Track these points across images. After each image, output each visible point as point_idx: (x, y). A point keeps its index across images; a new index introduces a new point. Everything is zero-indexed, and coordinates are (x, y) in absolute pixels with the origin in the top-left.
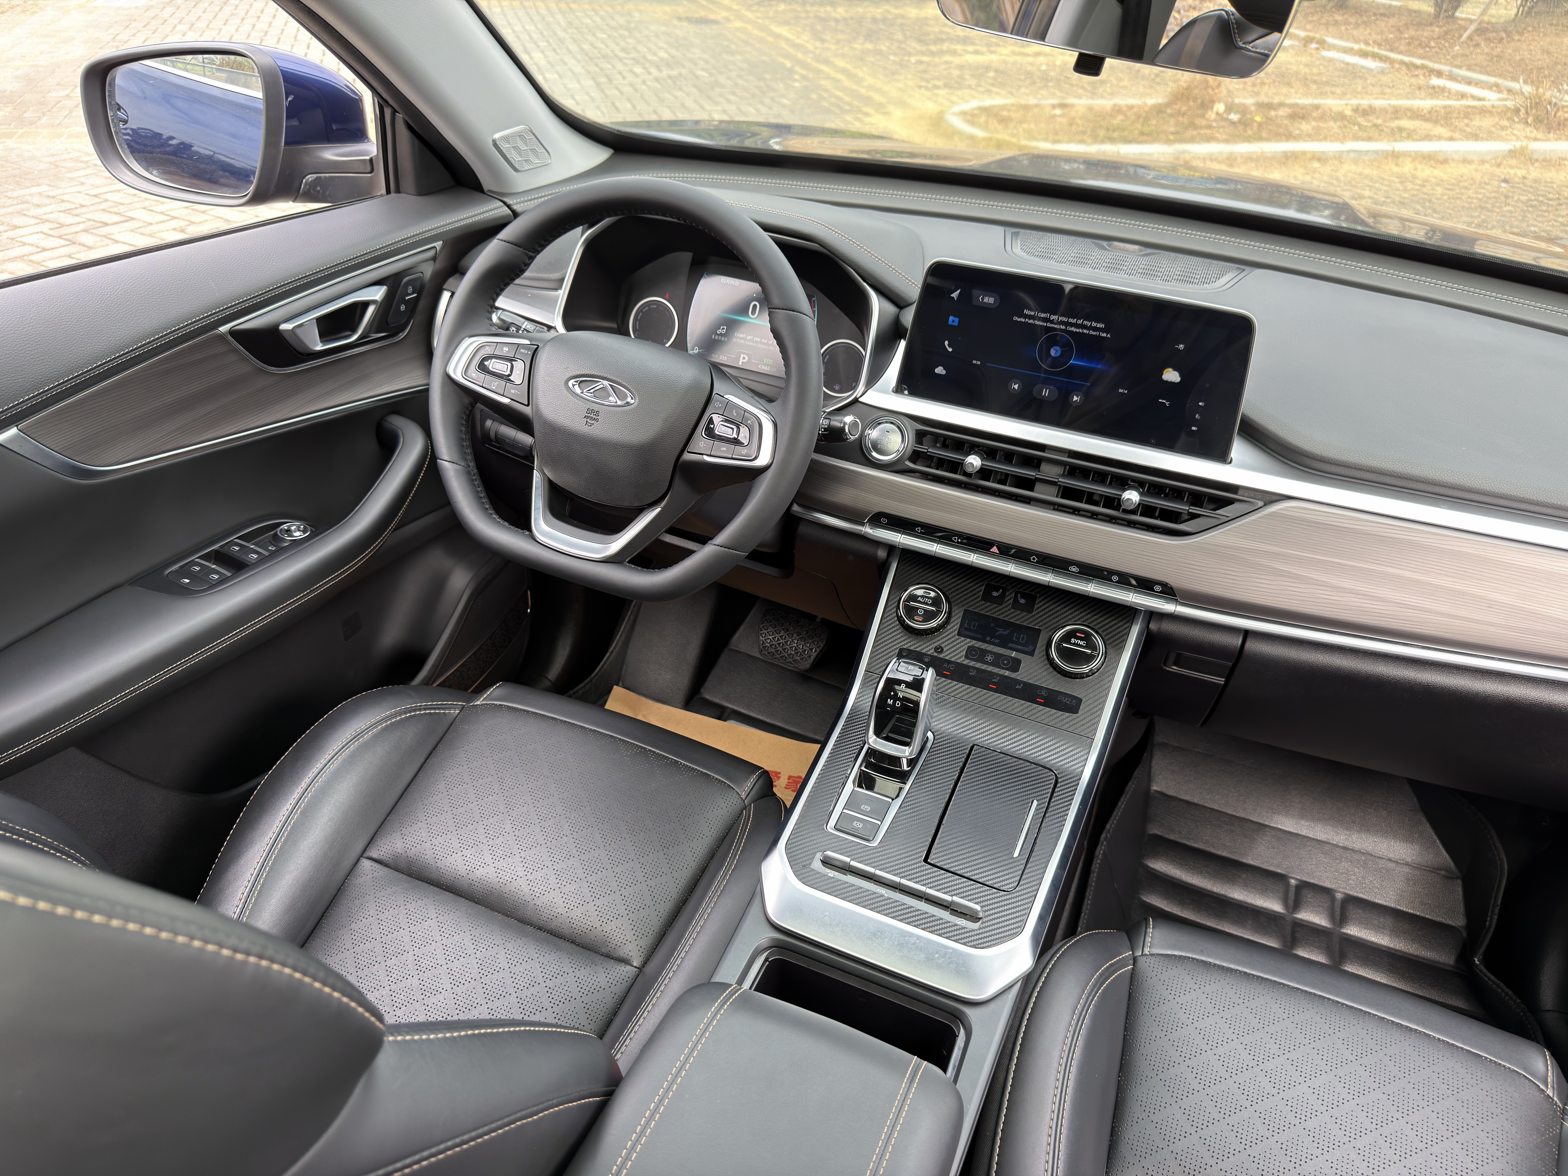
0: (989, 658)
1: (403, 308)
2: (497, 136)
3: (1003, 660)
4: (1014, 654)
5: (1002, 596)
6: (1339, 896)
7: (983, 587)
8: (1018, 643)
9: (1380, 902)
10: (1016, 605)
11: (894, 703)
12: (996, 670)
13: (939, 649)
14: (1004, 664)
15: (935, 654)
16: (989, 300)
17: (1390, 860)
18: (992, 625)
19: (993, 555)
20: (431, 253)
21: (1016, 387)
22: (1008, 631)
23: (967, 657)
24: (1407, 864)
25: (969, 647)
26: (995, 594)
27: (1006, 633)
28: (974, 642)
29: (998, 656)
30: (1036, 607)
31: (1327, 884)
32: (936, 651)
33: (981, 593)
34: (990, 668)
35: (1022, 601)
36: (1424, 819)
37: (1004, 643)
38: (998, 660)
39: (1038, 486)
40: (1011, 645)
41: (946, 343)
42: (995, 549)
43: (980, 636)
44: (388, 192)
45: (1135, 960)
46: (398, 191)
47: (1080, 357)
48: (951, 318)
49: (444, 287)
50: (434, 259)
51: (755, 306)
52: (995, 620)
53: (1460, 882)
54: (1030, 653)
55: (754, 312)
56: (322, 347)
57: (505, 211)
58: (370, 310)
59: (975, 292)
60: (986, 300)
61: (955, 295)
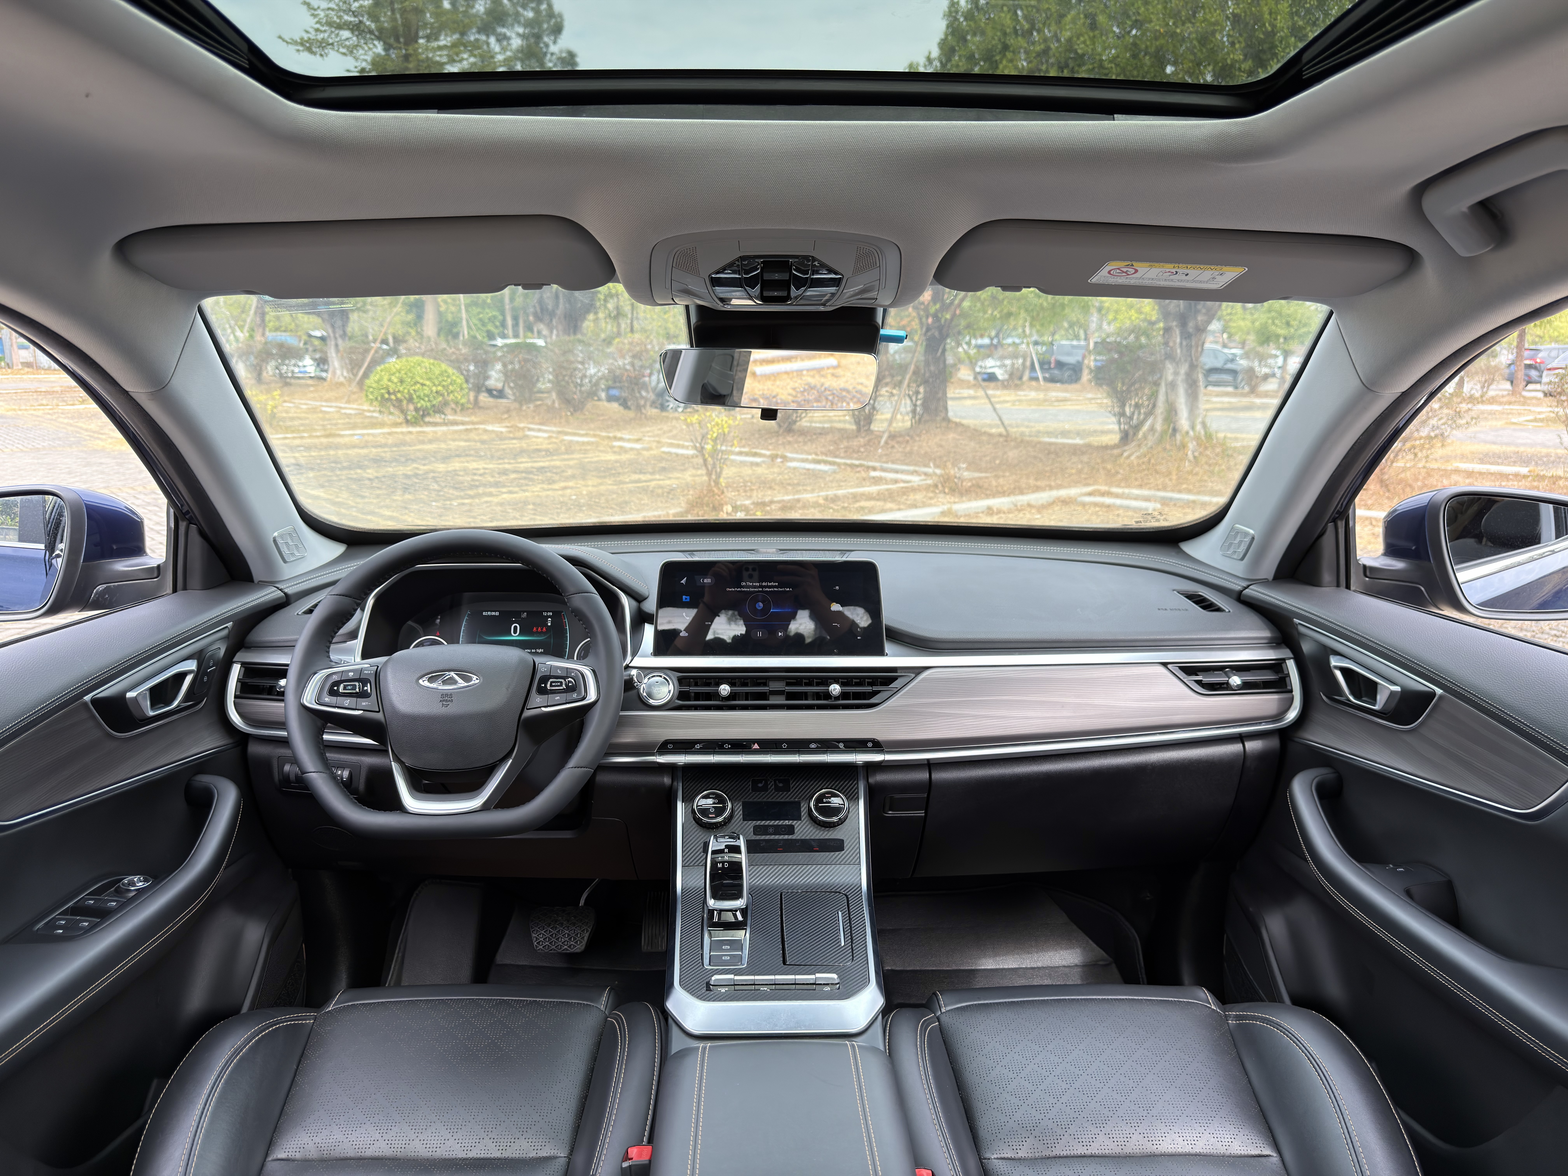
0: (771, 830)
1: (205, 679)
2: (276, 534)
3: (782, 829)
4: (787, 822)
5: (766, 785)
8: (787, 815)
10: (777, 789)
11: (723, 865)
12: (778, 837)
14: (782, 832)
18: (765, 806)
19: (756, 752)
20: (225, 632)
22: (778, 808)
23: (755, 834)
25: (755, 826)
26: (760, 785)
27: (778, 810)
28: (757, 821)
29: (776, 827)
30: (791, 787)
33: (750, 787)
34: (773, 837)
35: (781, 785)
36: (1074, 927)
37: (776, 817)
38: (778, 830)
39: (772, 697)
40: (783, 817)
42: (756, 746)
43: (760, 817)
44: (175, 590)
45: (938, 1019)
46: (185, 588)
47: (777, 606)
48: (684, 597)
49: (235, 660)
50: (226, 638)
51: (516, 628)
52: (768, 802)
53: (1114, 967)
54: (799, 818)
55: (515, 632)
56: (152, 713)
57: (279, 594)
58: (189, 679)
59: (697, 577)
61: (683, 582)
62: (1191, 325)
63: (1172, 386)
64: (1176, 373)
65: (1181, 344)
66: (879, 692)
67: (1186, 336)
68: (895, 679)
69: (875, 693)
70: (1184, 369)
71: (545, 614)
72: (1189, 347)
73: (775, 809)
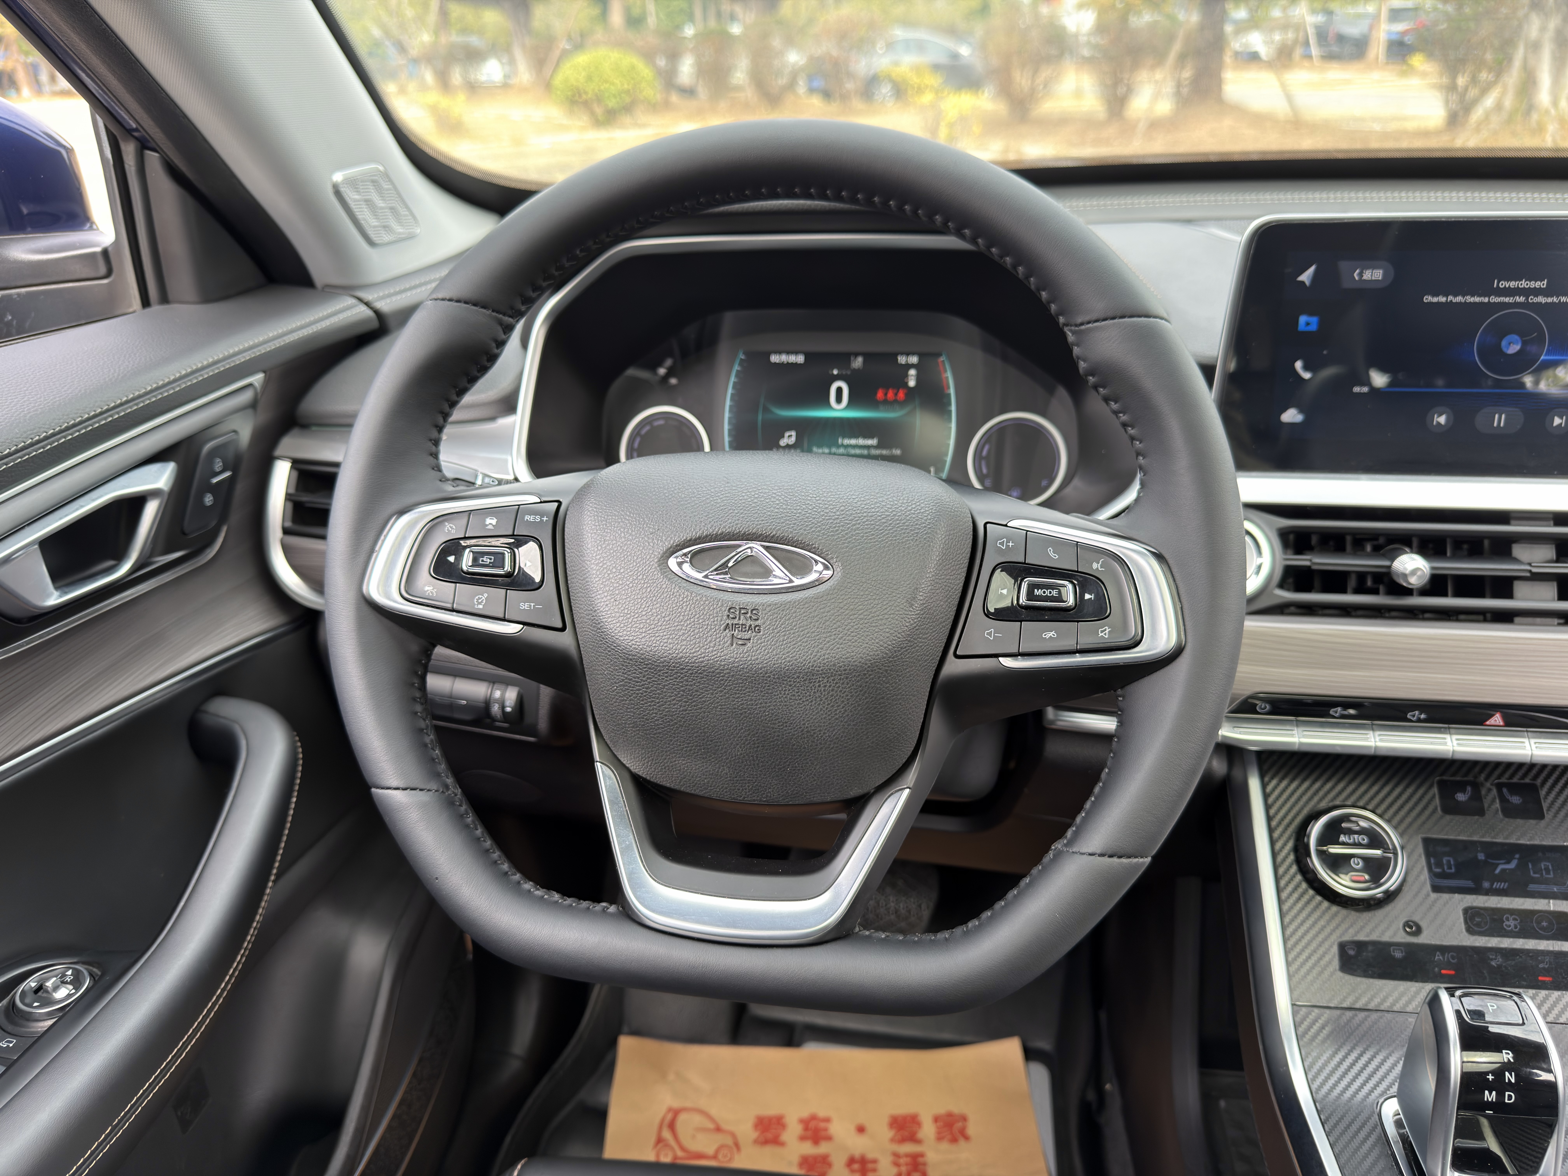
0: (1514, 924)
1: (208, 500)
2: (338, 177)
3: (1538, 923)
5: (1477, 800)
7: (1435, 790)
8: (1543, 881)
12: (1531, 944)
13: (1413, 927)
14: (1543, 929)
15: (1410, 939)
16: (1374, 275)
18: (1481, 856)
19: (1491, 733)
20: (247, 397)
21: (1442, 419)
22: (1515, 863)
23: (1471, 931)
25: (1465, 911)
26: (1461, 797)
27: (1512, 865)
28: (1468, 897)
29: (1526, 915)
30: (1545, 806)
32: (1409, 933)
33: (1437, 801)
34: (1519, 943)
35: (1516, 800)
37: (1519, 889)
38: (1526, 924)
39: (1519, 587)
40: (1532, 887)
41: (1299, 364)
42: (1497, 717)
43: (1469, 884)
44: (146, 302)
46: (164, 299)
48: (1303, 319)
49: (278, 452)
50: (253, 405)
51: (839, 391)
52: (1486, 846)
55: (839, 399)
56: (54, 599)
57: (362, 312)
58: (151, 510)
59: (1343, 265)
60: (1368, 275)
61: (1306, 277)
63: (1535, 47)
71: (902, 360)
73: (1508, 862)
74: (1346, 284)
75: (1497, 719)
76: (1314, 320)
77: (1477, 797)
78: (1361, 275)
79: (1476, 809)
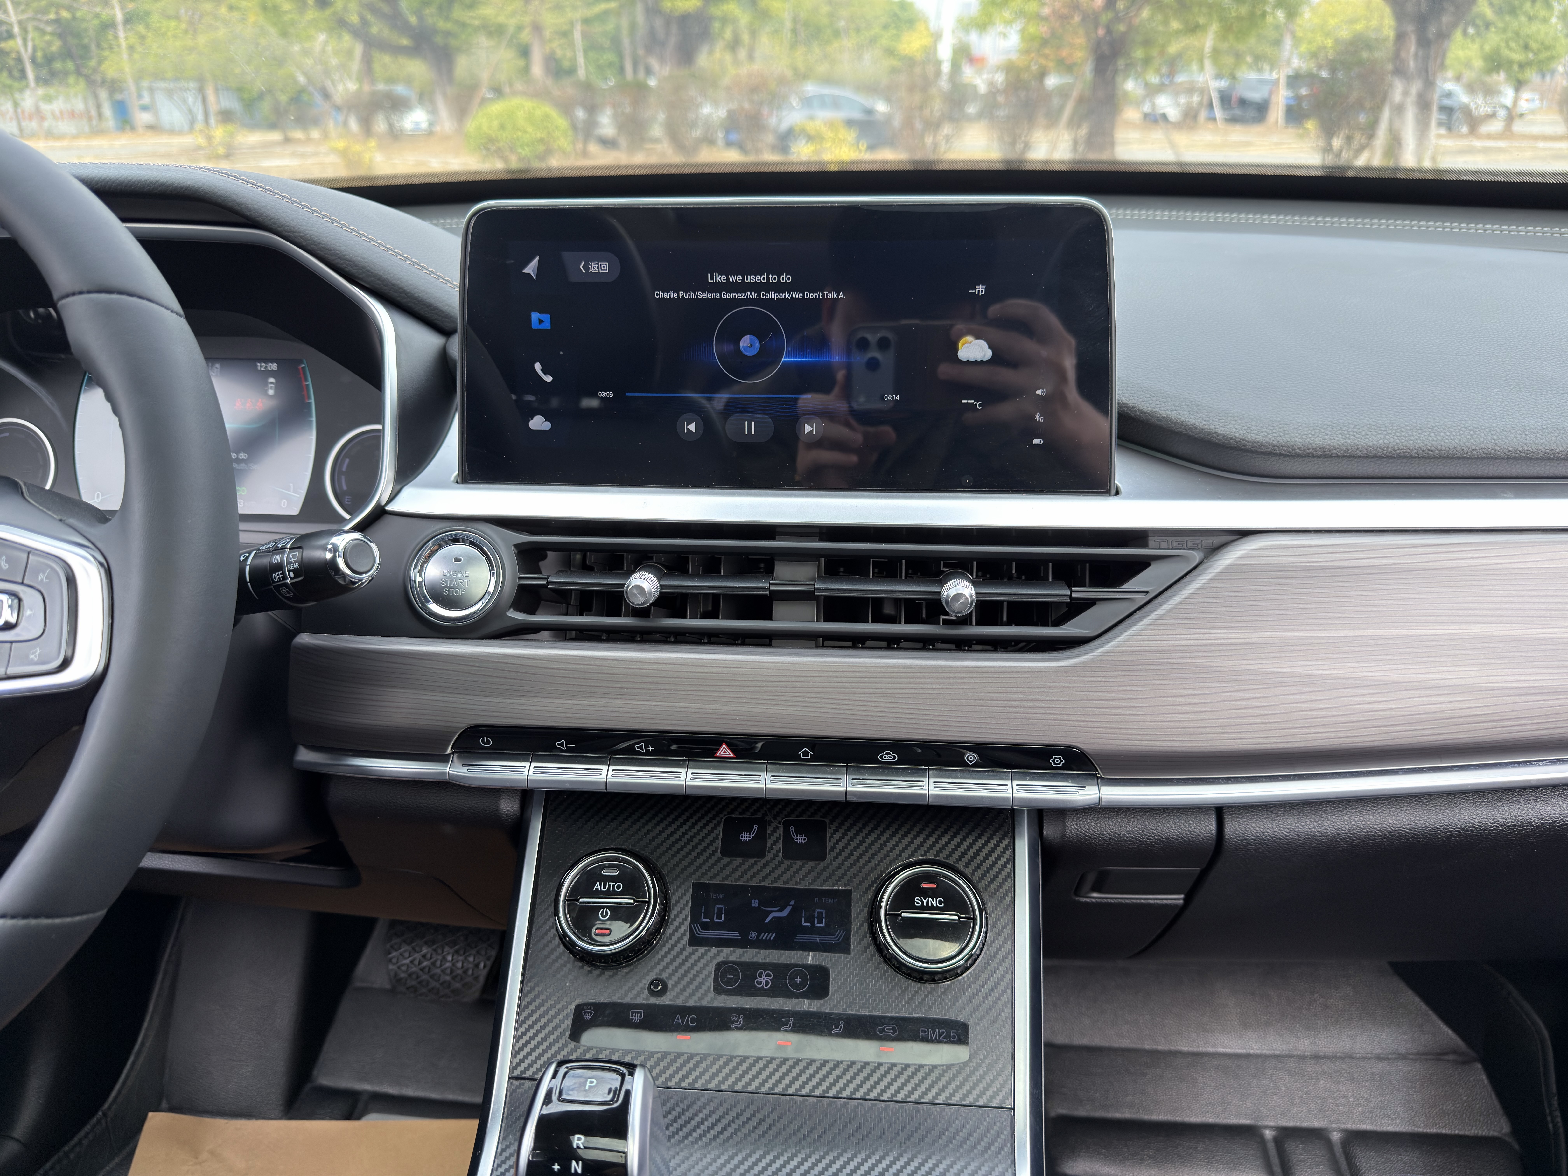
0: (764, 980)
3: (792, 978)
4: (810, 958)
5: (761, 839)
6: (1336, 1137)
7: (719, 831)
8: (812, 930)
9: (1390, 1128)
10: (791, 852)
12: (783, 1005)
13: (659, 987)
14: (794, 985)
15: (653, 1000)
16: (599, 267)
17: (1379, 1058)
18: (755, 903)
19: (724, 766)
21: (692, 427)
22: (789, 909)
23: (718, 990)
24: (1403, 1057)
25: (719, 966)
26: (746, 837)
27: (785, 913)
28: (726, 951)
29: (780, 971)
30: (829, 845)
31: (1316, 1124)
32: (652, 993)
33: (718, 842)
34: (770, 1004)
35: (801, 839)
36: (1402, 985)
37: (785, 941)
38: (782, 981)
39: (779, 609)
40: (797, 938)
41: (538, 366)
43: (735, 935)
52: (758, 891)
53: (1479, 1066)
54: (843, 947)
59: (568, 257)
60: (593, 268)
61: (531, 269)
62: (1432, 30)
63: (1399, 109)
64: (1406, 93)
65: (1416, 55)
66: (1089, 603)
67: (1424, 42)
68: (1140, 565)
69: (1078, 607)
70: (1416, 87)
71: (261, 366)
72: (1426, 58)
73: (781, 910)
74: (573, 278)
75: (724, 751)
76: (546, 317)
77: (761, 836)
78: (586, 267)
79: (757, 850)
